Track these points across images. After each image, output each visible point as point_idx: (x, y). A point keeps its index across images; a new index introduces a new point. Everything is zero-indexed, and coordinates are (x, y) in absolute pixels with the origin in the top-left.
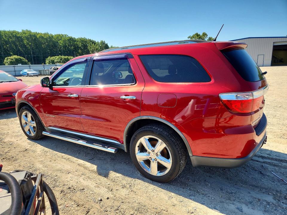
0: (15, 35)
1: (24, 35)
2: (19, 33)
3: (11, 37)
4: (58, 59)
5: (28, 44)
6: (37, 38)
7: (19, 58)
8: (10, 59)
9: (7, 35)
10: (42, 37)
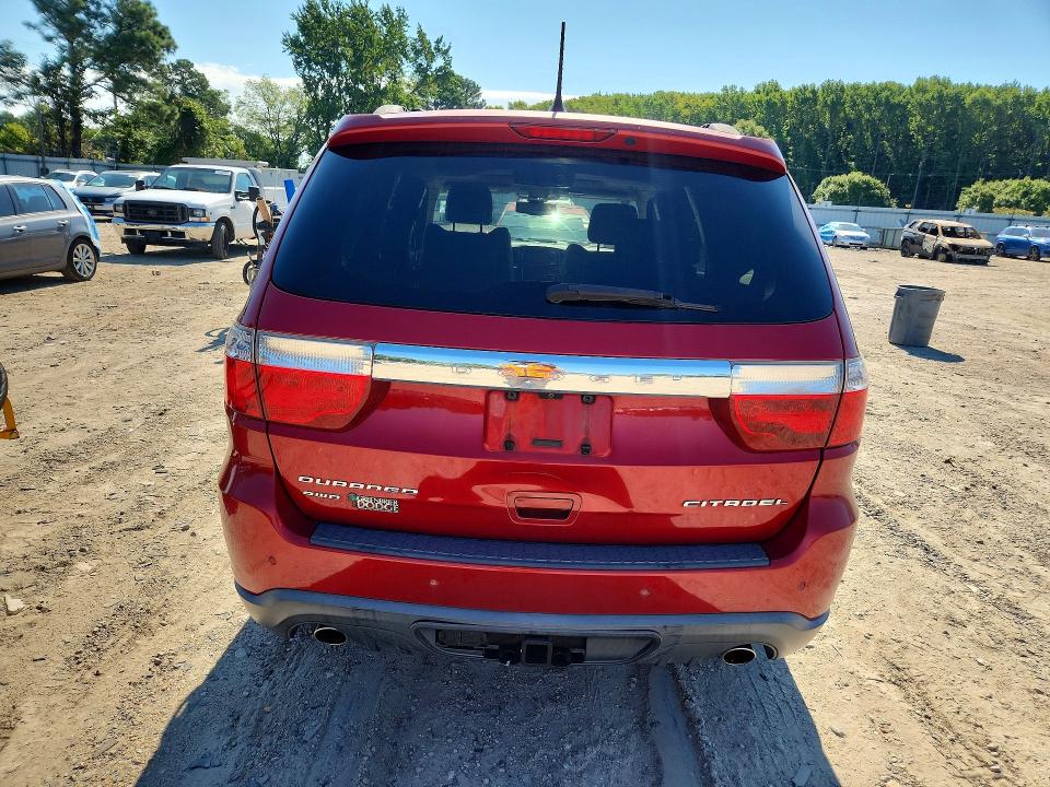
0: (887, 97)
1: (918, 97)
2: (901, 89)
3: (869, 108)
4: (1013, 190)
5: (920, 129)
6: (962, 107)
7: (864, 182)
8: (834, 183)
9: (858, 101)
10: (986, 103)
